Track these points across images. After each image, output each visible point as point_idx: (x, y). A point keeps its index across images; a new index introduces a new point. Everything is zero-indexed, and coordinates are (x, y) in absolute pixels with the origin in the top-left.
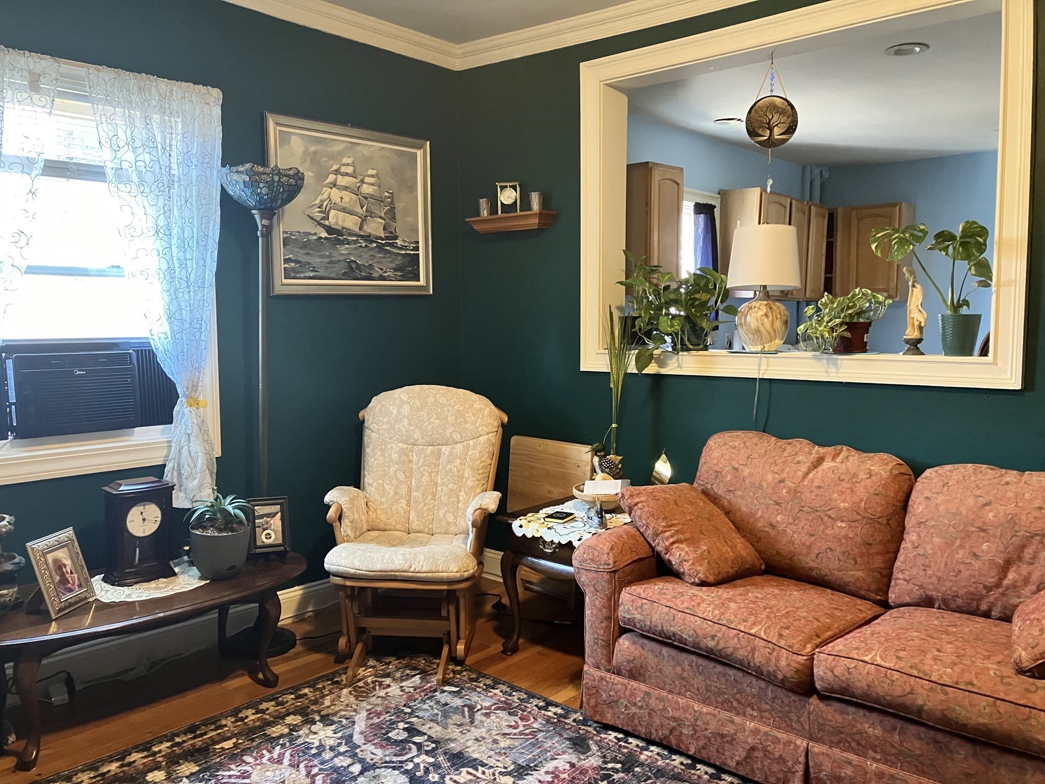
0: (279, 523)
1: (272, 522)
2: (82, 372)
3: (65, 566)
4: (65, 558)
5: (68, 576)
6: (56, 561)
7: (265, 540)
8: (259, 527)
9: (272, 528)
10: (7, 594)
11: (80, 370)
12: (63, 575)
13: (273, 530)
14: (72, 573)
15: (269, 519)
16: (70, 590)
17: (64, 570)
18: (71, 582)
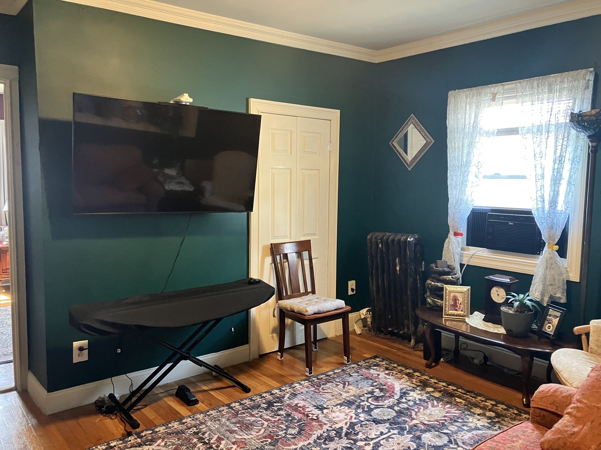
0: (556, 323)
1: (554, 320)
2: (512, 224)
3: (458, 300)
4: (460, 297)
5: (458, 304)
6: (454, 296)
7: (547, 329)
8: (547, 320)
9: (553, 324)
10: (440, 302)
11: (511, 223)
12: (456, 303)
13: (553, 325)
14: (460, 304)
15: (553, 318)
16: (457, 310)
17: (457, 301)
18: (458, 307)
